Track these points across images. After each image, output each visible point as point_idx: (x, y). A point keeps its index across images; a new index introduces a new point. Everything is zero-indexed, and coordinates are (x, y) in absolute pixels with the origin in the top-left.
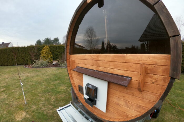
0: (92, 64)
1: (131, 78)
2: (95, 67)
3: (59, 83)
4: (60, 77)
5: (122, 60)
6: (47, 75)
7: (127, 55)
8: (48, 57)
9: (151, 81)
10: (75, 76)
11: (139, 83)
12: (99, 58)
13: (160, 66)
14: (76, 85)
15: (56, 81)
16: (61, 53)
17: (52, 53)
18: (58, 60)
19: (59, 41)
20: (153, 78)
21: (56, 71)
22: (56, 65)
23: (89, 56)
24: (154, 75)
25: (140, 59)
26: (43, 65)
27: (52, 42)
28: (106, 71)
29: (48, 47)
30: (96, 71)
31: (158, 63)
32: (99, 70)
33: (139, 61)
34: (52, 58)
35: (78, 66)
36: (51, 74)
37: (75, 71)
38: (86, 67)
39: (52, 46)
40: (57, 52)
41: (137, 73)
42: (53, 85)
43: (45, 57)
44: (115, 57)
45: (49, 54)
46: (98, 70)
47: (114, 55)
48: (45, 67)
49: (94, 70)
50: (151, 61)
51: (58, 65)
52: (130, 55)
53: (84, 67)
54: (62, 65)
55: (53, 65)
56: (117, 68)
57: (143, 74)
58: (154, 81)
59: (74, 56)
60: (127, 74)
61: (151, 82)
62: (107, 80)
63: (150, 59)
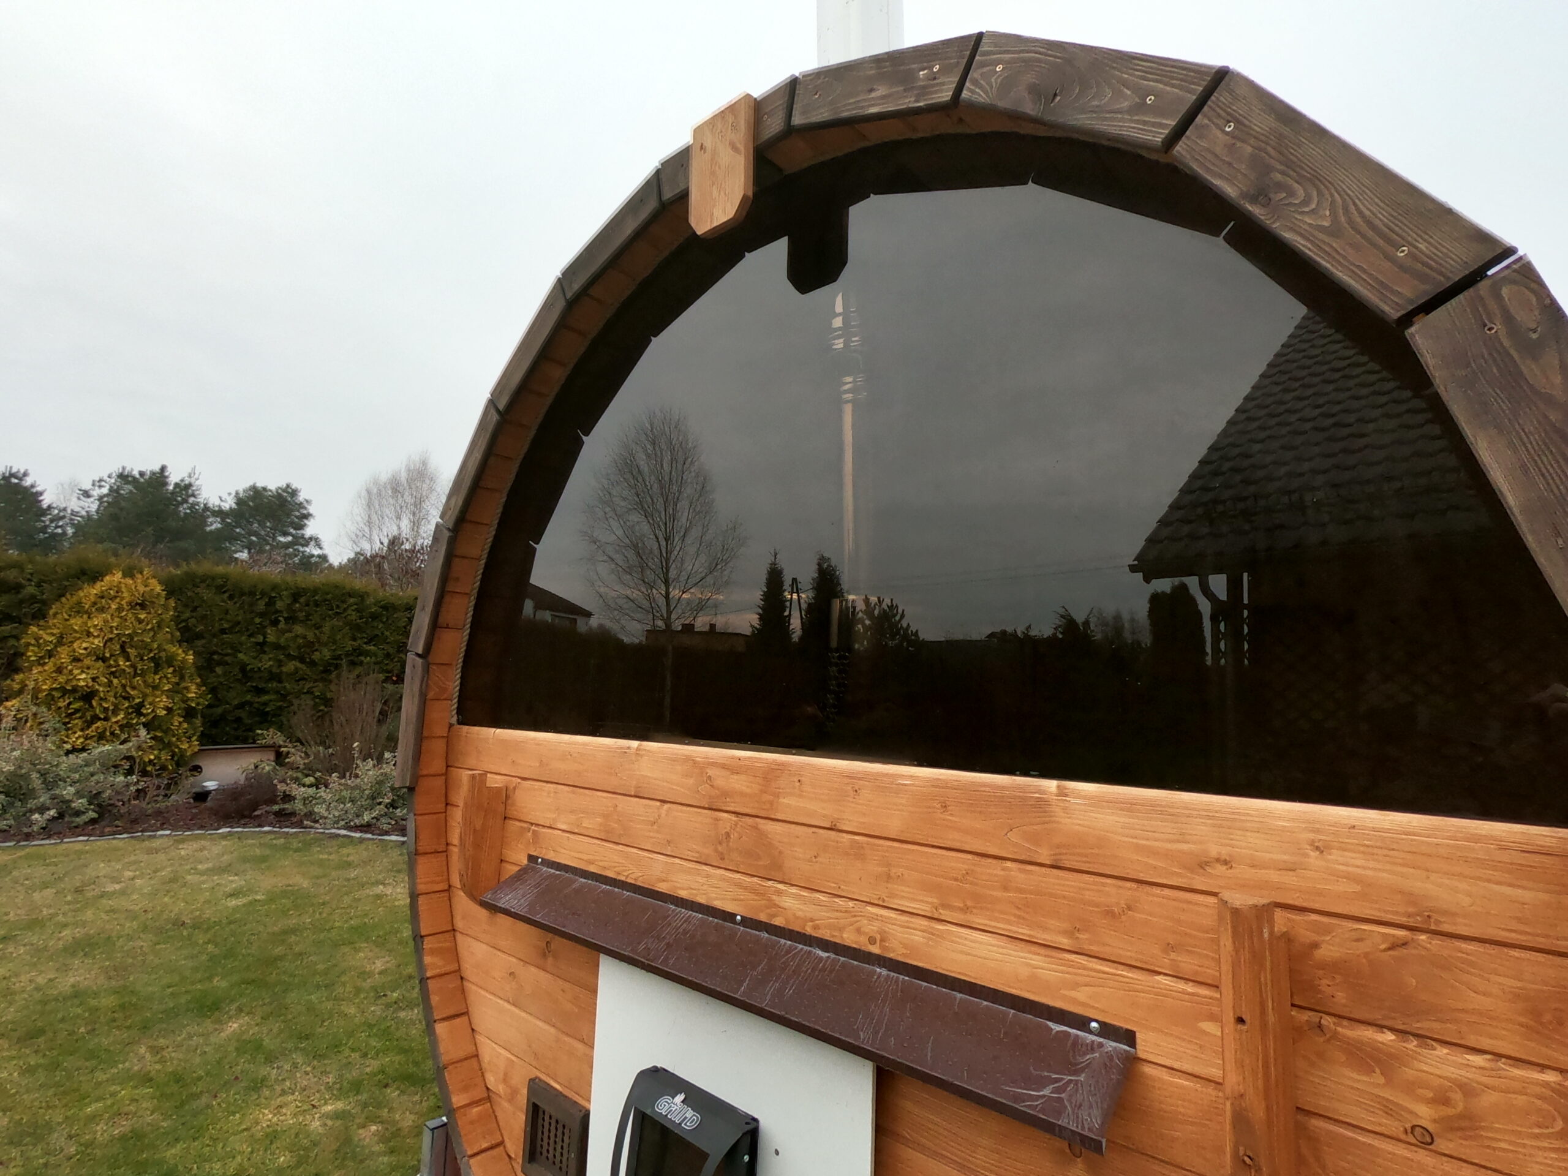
0: (708, 851)
1: (1129, 1038)
2: (739, 885)
3: (250, 1047)
4: (272, 962)
5: (1014, 837)
6: (77, 948)
7: (1062, 792)
8: (138, 710)
9: (1390, 1109)
10: (503, 962)
11: (1240, 1120)
12: (777, 796)
13: (1471, 947)
14: (491, 1080)
15: (209, 1025)
16: (329, 669)
17: (205, 667)
18: (279, 739)
19: (311, 529)
20: (1409, 1073)
21: (234, 882)
22: (240, 807)
23: (674, 760)
24: (1412, 1044)
25: (1214, 850)
26: (44, 798)
27: (214, 524)
28: (849, 938)
29: (158, 588)
30: (746, 922)
31: (1445, 913)
32: (778, 921)
33: (1203, 864)
34: (189, 714)
35: (551, 856)
36: (145, 928)
37: (507, 912)
38: (632, 874)
39: (208, 580)
40: (277, 647)
41: (1190, 988)
42: (147, 1079)
43: (88, 696)
44: (942, 798)
46: (763, 917)
47: (936, 783)
49: (730, 917)
50: (1350, 878)
51: (272, 801)
52: (1096, 802)
53: (610, 874)
54: (324, 799)
55: (202, 796)
56: (965, 910)
57: (1271, 1018)
58: (1425, 1114)
59: (504, 742)
60: (1076, 986)
61: (1393, 1127)
62: (864, 1039)
63: (1335, 855)
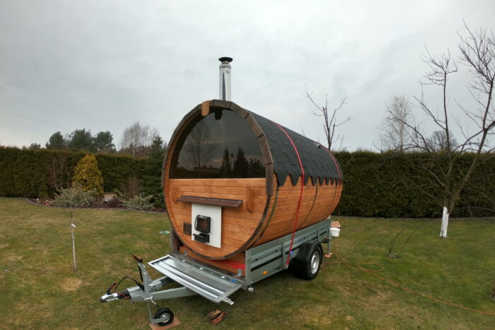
1: (243, 201)
2: (208, 194)
8: (94, 183)
10: (178, 210)
12: (212, 183)
14: (178, 224)
16: (125, 176)
17: (103, 175)
18: (117, 191)
20: (259, 198)
21: (117, 217)
22: (114, 204)
26: (82, 200)
27: (94, 142)
28: (219, 198)
29: (94, 158)
32: (212, 197)
33: (248, 184)
34: (101, 185)
35: (185, 195)
37: (180, 201)
39: (102, 156)
45: (97, 174)
48: (85, 206)
49: (207, 198)
51: (119, 203)
53: (193, 196)
54: (129, 203)
55: (106, 202)
58: (260, 201)
61: (258, 203)
63: (256, 182)
